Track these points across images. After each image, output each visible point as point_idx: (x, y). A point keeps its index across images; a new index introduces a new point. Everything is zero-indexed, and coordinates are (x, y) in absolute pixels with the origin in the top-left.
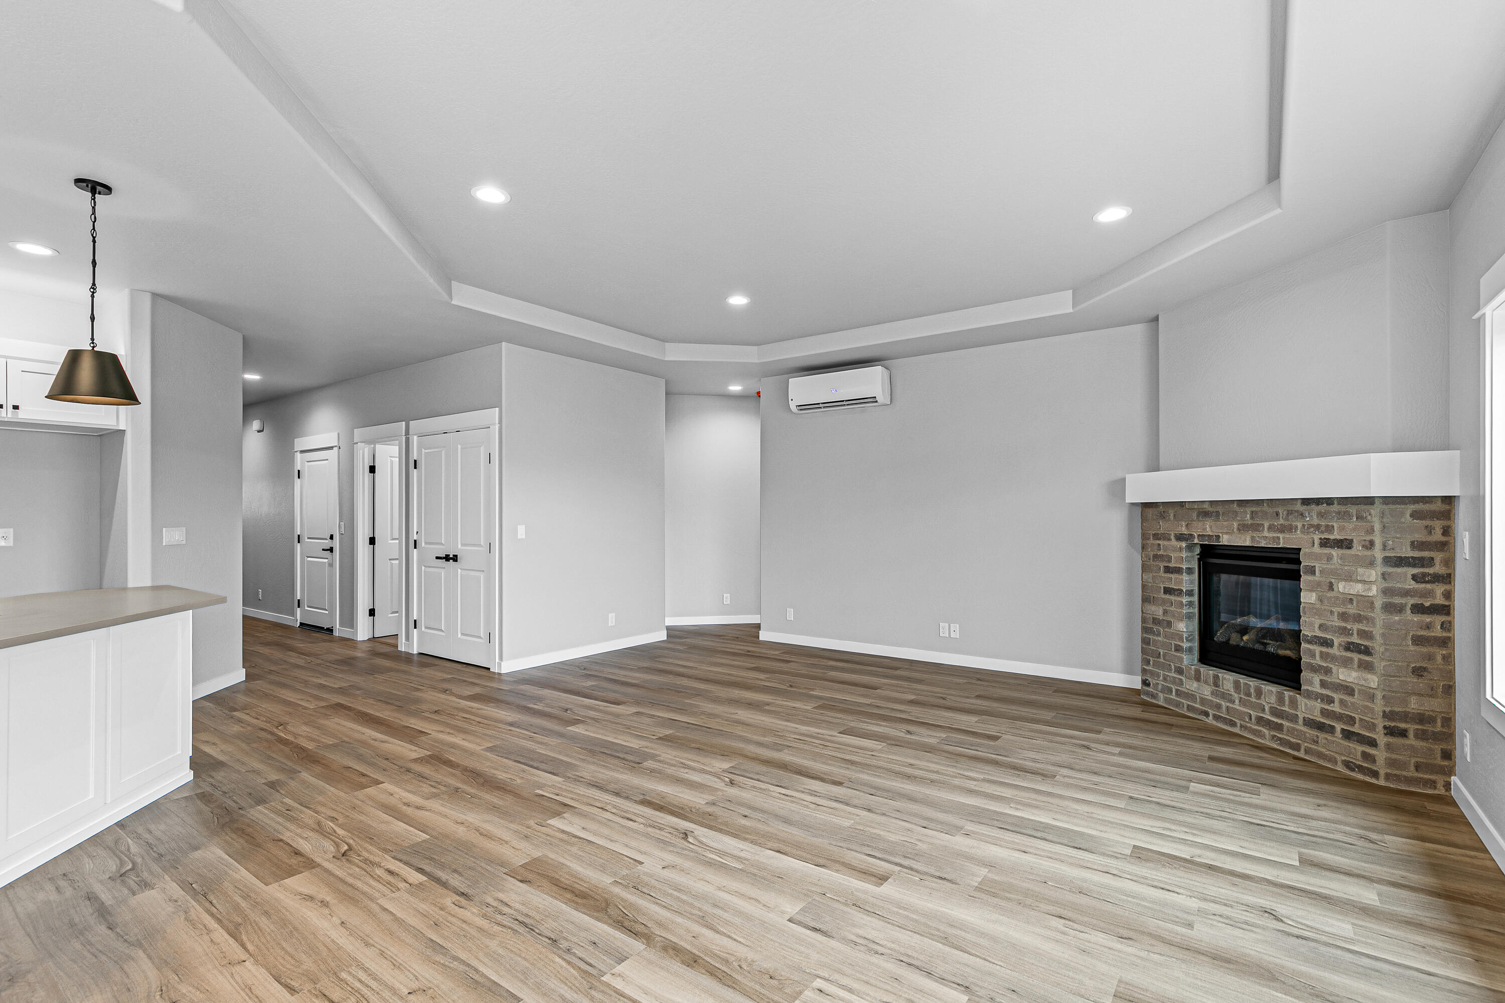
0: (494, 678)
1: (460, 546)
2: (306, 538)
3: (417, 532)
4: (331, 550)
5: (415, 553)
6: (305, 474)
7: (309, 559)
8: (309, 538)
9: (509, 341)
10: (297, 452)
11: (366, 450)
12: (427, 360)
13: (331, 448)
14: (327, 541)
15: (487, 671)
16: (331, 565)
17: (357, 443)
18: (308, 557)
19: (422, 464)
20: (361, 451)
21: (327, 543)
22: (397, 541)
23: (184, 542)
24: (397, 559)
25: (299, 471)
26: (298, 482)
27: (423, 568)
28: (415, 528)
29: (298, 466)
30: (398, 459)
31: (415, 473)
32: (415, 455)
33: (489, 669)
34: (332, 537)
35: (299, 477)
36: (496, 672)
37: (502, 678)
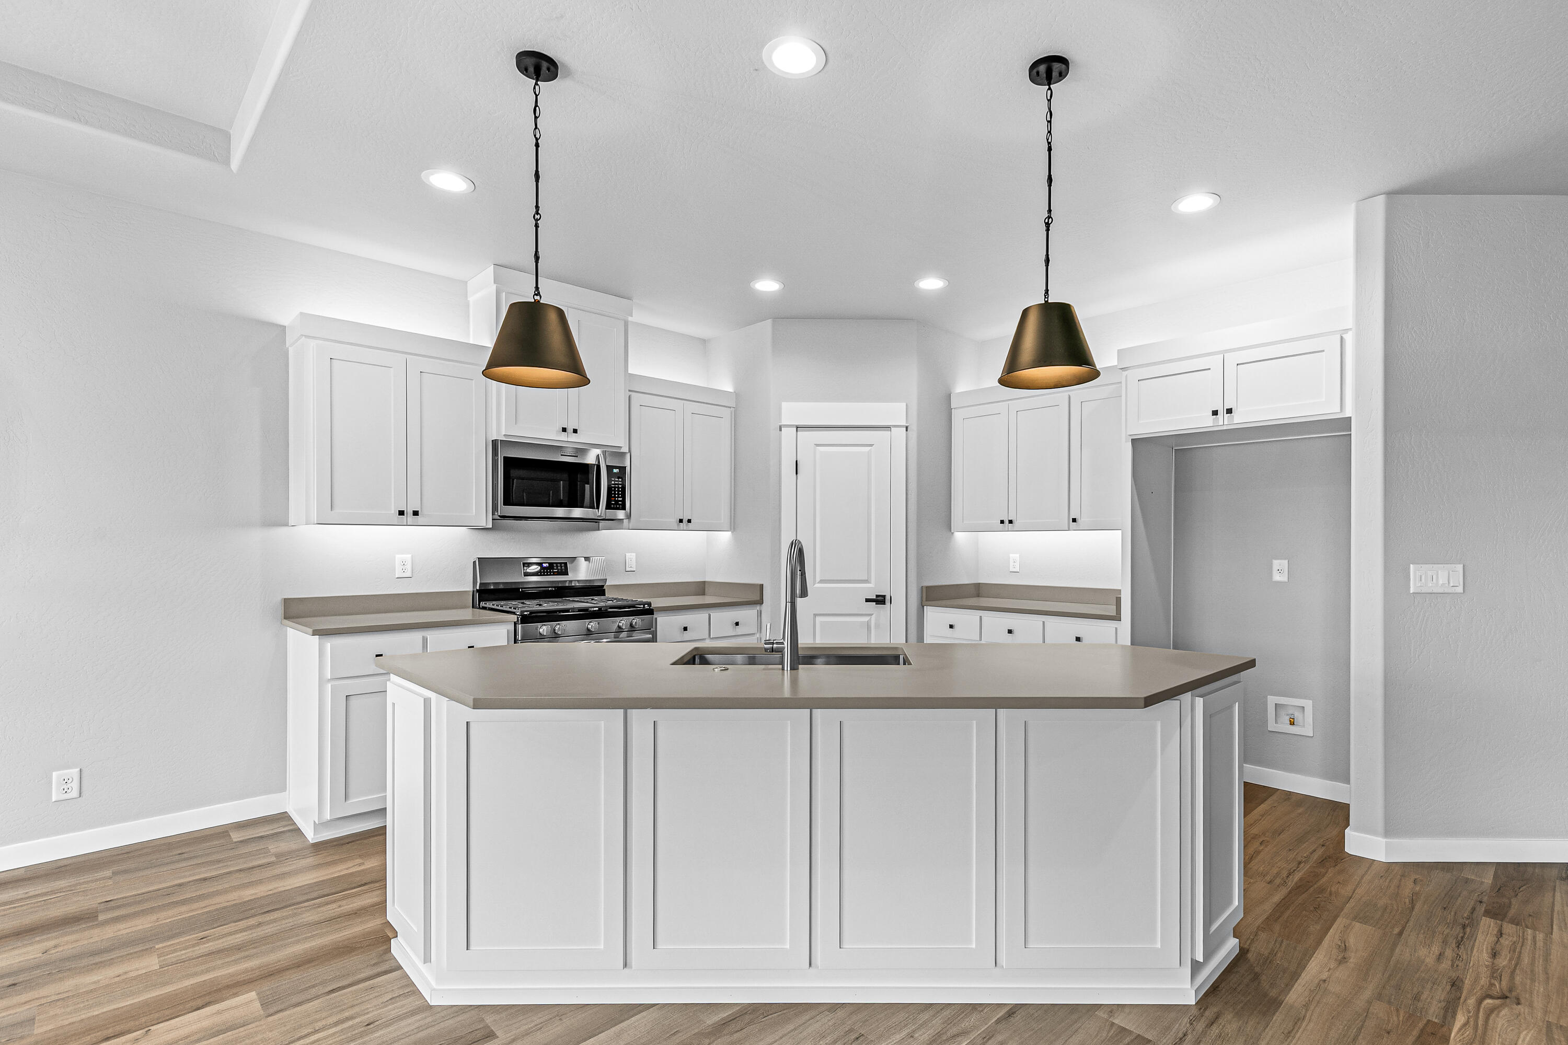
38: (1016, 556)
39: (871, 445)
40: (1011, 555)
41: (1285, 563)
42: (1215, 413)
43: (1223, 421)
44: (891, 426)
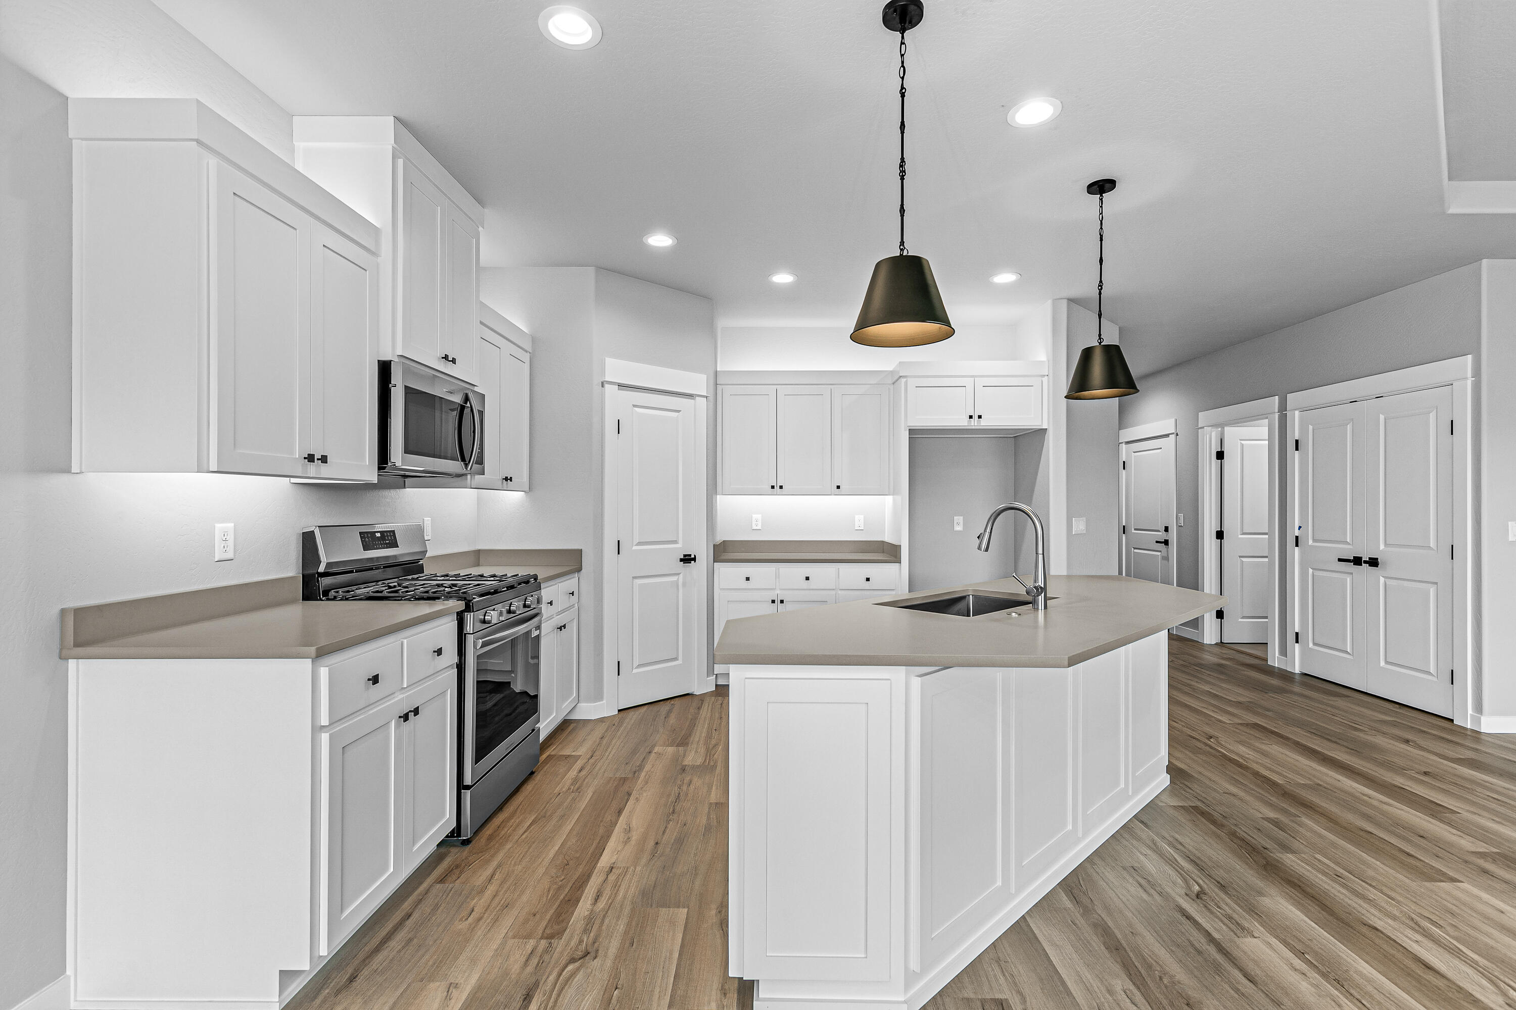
0: (1466, 735)
1: (1382, 547)
2: (1133, 529)
3: (1300, 527)
4: (1166, 542)
5: (1296, 554)
6: (1131, 465)
7: (1136, 551)
8: (1135, 529)
9: (1492, 256)
10: (1122, 443)
11: (1214, 434)
12: (1321, 313)
13: (1167, 436)
14: (1160, 533)
15: (1450, 723)
16: (1166, 558)
17: (1203, 428)
18: (1135, 548)
19: (1308, 445)
20: (1208, 436)
21: (1162, 536)
22: (1267, 536)
23: (1085, 532)
24: (1266, 557)
25: (1124, 462)
26: (1124, 473)
27: (1311, 571)
28: (1295, 519)
29: (1124, 457)
30: (1267, 442)
31: (1295, 458)
32: (1295, 432)
33: (1452, 721)
34: (1166, 529)
35: (1124, 469)
36: (1469, 727)
37: (1483, 737)
38: (759, 516)
39: (679, 411)
40: (753, 516)
41: (961, 518)
42: (971, 417)
43: (975, 423)
44: (693, 394)
